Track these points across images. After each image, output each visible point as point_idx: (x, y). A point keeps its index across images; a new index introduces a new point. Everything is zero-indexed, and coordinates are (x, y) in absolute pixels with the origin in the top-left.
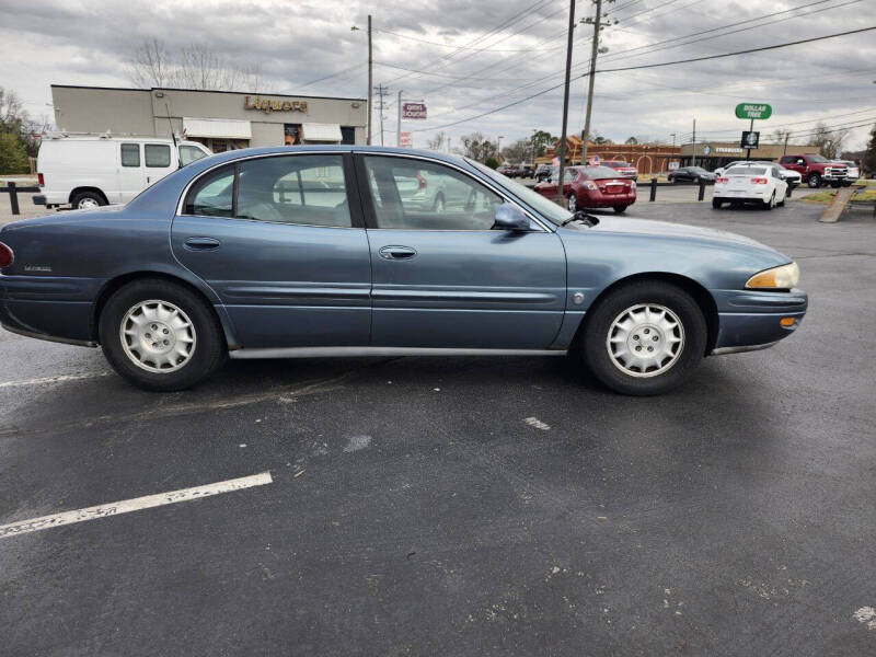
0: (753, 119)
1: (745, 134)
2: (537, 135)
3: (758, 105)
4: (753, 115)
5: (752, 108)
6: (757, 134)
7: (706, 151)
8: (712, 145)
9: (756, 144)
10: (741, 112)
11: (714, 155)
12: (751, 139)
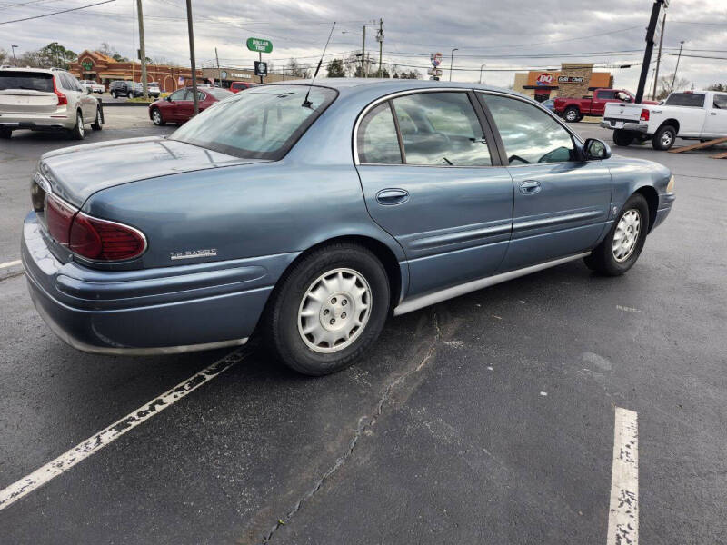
0: (260, 51)
1: (257, 64)
2: (49, 47)
3: (263, 41)
4: (260, 48)
5: (258, 42)
6: (265, 64)
7: (224, 76)
8: (227, 71)
9: (265, 72)
10: (250, 45)
11: (229, 79)
12: (262, 68)
